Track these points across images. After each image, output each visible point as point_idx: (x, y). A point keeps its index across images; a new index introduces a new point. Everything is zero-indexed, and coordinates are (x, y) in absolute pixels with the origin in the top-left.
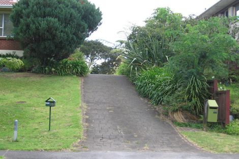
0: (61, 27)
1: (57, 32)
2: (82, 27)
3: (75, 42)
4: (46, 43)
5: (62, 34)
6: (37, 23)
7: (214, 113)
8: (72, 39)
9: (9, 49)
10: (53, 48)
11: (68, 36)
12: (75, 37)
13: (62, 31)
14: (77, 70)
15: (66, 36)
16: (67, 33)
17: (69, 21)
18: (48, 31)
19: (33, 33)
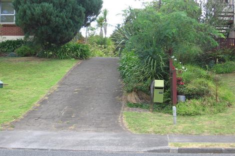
0: (56, 12)
1: (52, 17)
2: (79, 11)
3: (71, 26)
4: (43, 28)
5: (57, 18)
6: (32, 9)
7: (160, 93)
8: (69, 23)
9: (20, 35)
10: (50, 32)
11: (64, 21)
12: (71, 21)
13: (57, 16)
14: (77, 53)
15: (61, 20)
16: (62, 18)
17: (65, 5)
18: (43, 16)
19: (30, 19)
